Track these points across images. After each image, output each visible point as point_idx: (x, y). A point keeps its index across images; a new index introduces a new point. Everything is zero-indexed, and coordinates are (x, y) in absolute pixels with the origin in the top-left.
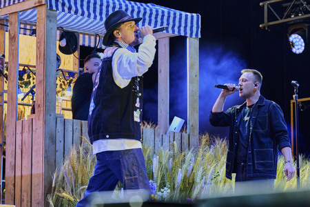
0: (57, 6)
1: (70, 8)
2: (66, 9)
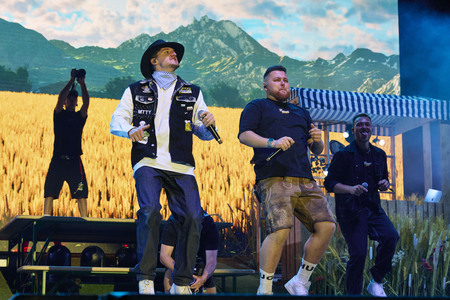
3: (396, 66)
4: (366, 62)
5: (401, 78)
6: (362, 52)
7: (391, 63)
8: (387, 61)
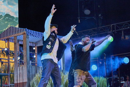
0: (29, 34)
1: (32, 35)
2: (31, 35)
3: (17, 21)
4: (9, 19)
5: (19, 26)
6: (7, 15)
7: (16, 20)
8: (15, 19)
